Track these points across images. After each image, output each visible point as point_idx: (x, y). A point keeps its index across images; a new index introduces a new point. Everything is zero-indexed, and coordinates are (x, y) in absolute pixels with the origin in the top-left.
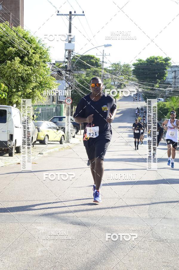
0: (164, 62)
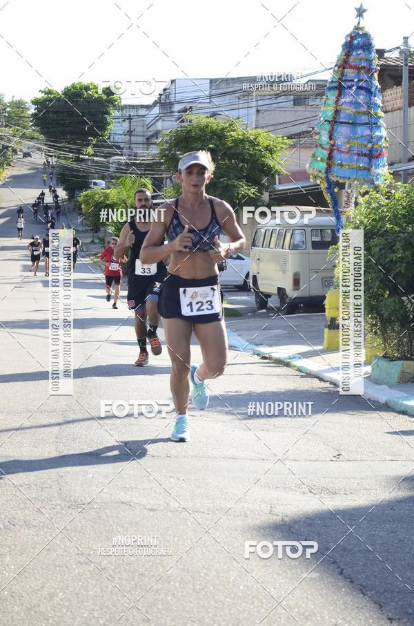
0: (105, 97)
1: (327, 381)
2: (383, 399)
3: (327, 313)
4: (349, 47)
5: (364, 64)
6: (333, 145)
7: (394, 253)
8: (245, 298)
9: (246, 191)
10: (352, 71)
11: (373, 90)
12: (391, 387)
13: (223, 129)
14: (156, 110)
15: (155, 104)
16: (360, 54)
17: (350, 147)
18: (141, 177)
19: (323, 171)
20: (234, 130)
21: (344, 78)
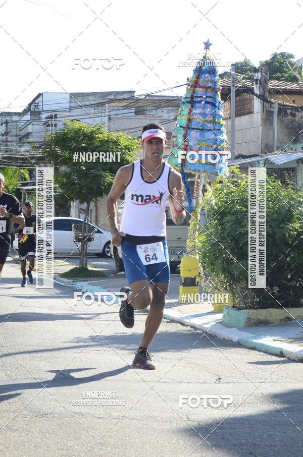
1: (188, 326)
2: (235, 338)
3: (182, 274)
4: (199, 71)
5: (210, 84)
6: (187, 146)
7: (242, 227)
8: (104, 263)
9: (111, 180)
10: (201, 89)
11: (217, 104)
12: (240, 329)
13: (92, 132)
14: (27, 117)
15: (25, 112)
16: (207, 77)
17: (200, 147)
18: (20, 169)
19: (179, 165)
20: (101, 133)
21: (195, 95)
